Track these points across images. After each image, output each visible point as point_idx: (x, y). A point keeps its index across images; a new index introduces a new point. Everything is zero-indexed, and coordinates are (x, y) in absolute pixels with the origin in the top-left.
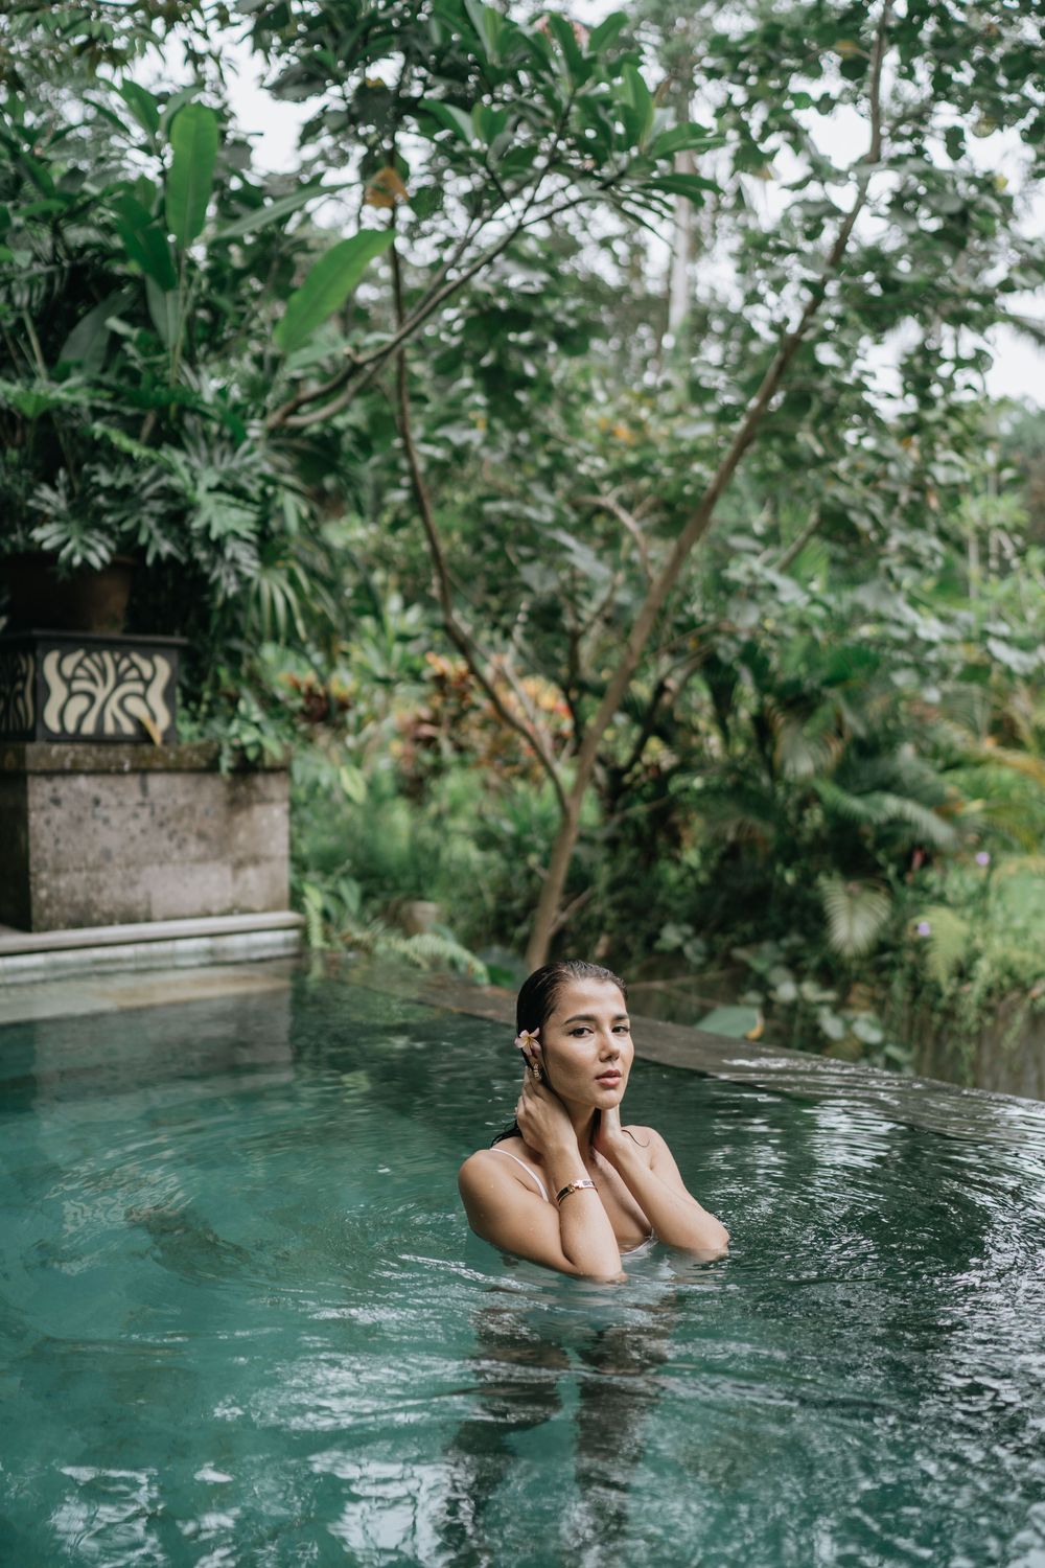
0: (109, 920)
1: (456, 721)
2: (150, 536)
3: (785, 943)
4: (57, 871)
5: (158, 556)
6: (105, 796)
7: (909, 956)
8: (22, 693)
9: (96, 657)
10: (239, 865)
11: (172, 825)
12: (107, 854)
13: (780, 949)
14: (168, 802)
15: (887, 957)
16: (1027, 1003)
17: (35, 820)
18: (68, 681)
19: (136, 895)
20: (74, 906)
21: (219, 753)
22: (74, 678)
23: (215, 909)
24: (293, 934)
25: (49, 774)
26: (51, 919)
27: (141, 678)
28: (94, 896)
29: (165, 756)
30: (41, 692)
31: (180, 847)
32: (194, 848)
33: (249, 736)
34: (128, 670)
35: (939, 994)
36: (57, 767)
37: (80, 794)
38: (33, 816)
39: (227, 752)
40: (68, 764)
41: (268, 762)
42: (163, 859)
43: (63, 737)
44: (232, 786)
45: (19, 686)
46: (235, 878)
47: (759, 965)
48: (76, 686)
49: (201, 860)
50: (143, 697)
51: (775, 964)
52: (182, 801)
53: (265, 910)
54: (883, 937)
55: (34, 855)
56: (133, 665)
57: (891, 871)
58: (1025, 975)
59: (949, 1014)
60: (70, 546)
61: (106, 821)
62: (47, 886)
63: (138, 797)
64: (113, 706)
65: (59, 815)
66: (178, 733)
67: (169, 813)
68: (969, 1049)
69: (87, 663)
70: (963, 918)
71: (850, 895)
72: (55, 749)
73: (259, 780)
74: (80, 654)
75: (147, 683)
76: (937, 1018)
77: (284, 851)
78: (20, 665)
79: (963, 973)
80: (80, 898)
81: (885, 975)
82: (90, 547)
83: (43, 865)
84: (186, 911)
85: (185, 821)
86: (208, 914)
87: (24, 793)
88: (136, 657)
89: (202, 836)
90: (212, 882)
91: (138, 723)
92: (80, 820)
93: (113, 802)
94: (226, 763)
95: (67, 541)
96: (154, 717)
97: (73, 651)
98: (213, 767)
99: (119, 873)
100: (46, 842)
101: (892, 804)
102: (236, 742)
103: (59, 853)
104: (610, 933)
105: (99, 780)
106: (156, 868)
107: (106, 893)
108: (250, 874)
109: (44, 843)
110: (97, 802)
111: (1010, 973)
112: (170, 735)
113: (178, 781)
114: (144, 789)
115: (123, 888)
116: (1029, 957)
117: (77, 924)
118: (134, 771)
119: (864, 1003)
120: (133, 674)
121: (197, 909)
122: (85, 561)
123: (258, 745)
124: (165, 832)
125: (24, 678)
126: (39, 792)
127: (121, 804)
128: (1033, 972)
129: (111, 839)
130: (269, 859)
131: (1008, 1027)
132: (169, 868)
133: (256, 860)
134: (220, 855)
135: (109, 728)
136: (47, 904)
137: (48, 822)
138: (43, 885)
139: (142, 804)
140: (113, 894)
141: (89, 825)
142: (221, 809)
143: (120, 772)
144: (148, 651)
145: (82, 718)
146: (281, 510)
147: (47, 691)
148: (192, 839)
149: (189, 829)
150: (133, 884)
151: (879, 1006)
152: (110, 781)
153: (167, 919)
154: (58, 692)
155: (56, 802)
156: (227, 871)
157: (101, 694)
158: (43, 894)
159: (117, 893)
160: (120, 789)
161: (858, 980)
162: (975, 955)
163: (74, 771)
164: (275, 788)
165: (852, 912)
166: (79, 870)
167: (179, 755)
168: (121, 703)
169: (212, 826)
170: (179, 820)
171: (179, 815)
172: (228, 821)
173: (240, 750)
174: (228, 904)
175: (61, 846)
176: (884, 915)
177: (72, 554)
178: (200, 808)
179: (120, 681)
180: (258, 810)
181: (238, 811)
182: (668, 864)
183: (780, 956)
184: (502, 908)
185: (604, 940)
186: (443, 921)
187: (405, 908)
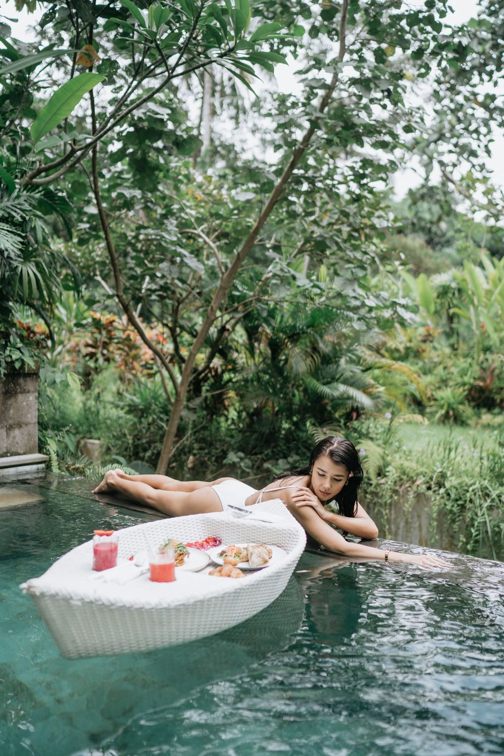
1: (105, 345)
3: (290, 460)
10: (10, 428)
13: (289, 463)
16: (414, 488)
24: (42, 466)
33: (16, 355)
35: (370, 484)
39: (4, 365)
41: (27, 370)
44: (6, 384)
46: (8, 435)
47: (276, 471)
53: (24, 454)
57: (342, 421)
58: (413, 474)
59: (375, 494)
68: (385, 512)
70: (379, 446)
73: (21, 381)
76: (369, 496)
77: (35, 420)
79: (381, 473)
94: (3, 370)
101: (342, 388)
102: (9, 360)
104: (194, 455)
108: (17, 432)
111: (404, 473)
116: (414, 465)
123: (21, 360)
128: (416, 472)
130: (26, 425)
131: (406, 500)
133: (19, 425)
146: (34, 229)
156: (3, 431)
162: (387, 465)
164: (30, 385)
172: (4, 403)
173: (11, 364)
174: (5, 450)
180: (20, 397)
181: (10, 398)
182: (222, 419)
183: (288, 466)
184: (137, 442)
185: (191, 458)
186: (104, 449)
187: (82, 442)
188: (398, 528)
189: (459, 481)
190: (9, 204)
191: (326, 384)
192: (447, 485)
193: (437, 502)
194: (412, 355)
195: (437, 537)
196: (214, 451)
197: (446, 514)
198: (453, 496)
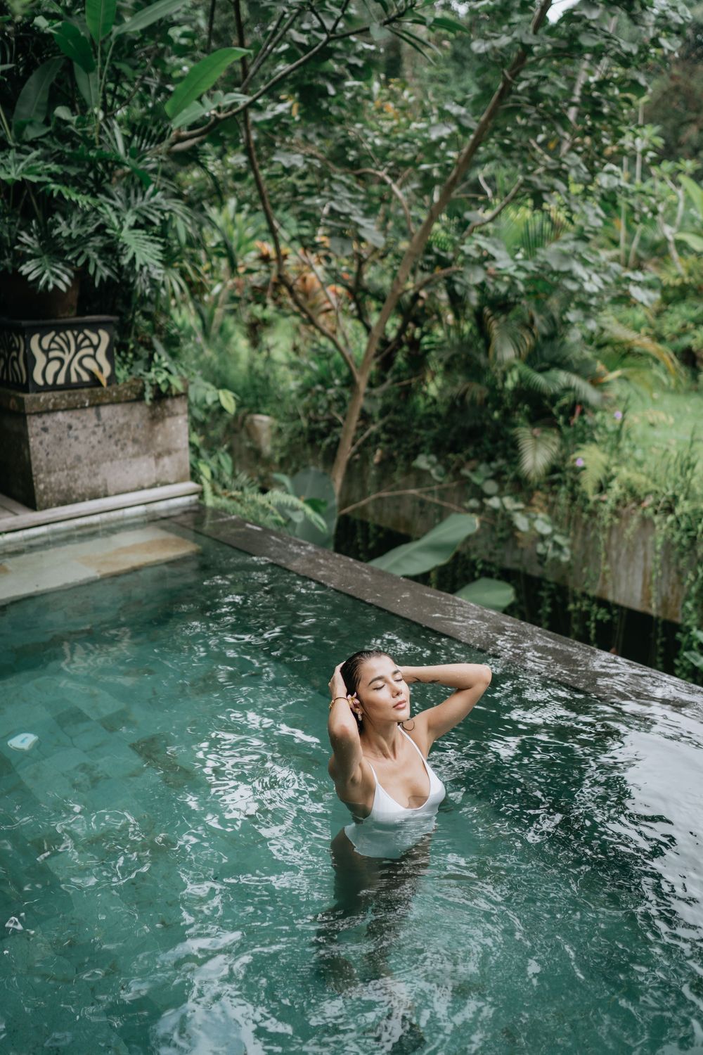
0: (82, 498)
1: (276, 287)
2: (96, 266)
3: (493, 465)
4: (49, 472)
5: (101, 278)
6: (74, 422)
7: (570, 475)
8: (16, 359)
9: (62, 335)
10: (159, 456)
11: (117, 436)
12: (78, 459)
13: (491, 469)
14: (114, 422)
15: (556, 476)
16: (640, 511)
17: (33, 442)
18: (46, 352)
19: (98, 481)
20: (60, 492)
21: (143, 390)
22: (50, 350)
23: (146, 485)
24: (195, 497)
25: (39, 414)
26: (47, 501)
27: (92, 345)
28: (72, 484)
29: (110, 394)
30: (30, 361)
31: (122, 449)
32: (131, 449)
33: (162, 377)
34: (83, 341)
35: (587, 501)
36: (44, 408)
37: (59, 423)
38: (32, 440)
39: (148, 389)
40: (51, 407)
41: (174, 392)
42: (112, 458)
43: (46, 388)
44: (152, 408)
45: (14, 354)
46: (157, 464)
47: (476, 480)
48: (52, 354)
49: (136, 456)
50: (94, 357)
51: (487, 479)
52: (122, 421)
53: (176, 482)
54: (554, 463)
55: (35, 464)
56: (86, 337)
57: (561, 419)
58: (640, 492)
59: (593, 514)
60: (45, 276)
61: (76, 438)
62: (43, 482)
63: (95, 421)
64: (75, 364)
65: (47, 438)
66: (117, 378)
67: (114, 429)
68: (603, 537)
69: (57, 339)
70: (604, 452)
71: (535, 437)
72: (43, 397)
73: (169, 403)
74: (53, 334)
75: (96, 348)
76: (585, 516)
77: (186, 445)
78: (13, 341)
79: (602, 488)
80: (64, 487)
81: (555, 487)
82: (58, 277)
83: (40, 470)
84: (128, 488)
85: (125, 433)
86: (143, 488)
87: (25, 425)
88: (87, 332)
89: (135, 441)
90: (144, 468)
91: (91, 374)
92: (60, 439)
93: (80, 426)
94: (148, 395)
95: (44, 273)
96: (101, 369)
97: (48, 332)
98: (140, 398)
99: (86, 469)
100: (42, 455)
101: (563, 377)
102: (154, 382)
103: (49, 461)
104: (382, 448)
105: (70, 413)
106: (109, 464)
107: (79, 482)
108: (166, 460)
109: (40, 456)
110: (70, 427)
111: (630, 490)
112: (112, 379)
113: (118, 408)
114: (98, 416)
115: (90, 477)
116: (643, 480)
117: (63, 503)
118: (91, 406)
119: (541, 504)
120: (87, 343)
121: (135, 486)
122: (56, 286)
123: (167, 381)
124: (113, 441)
125: (18, 350)
126: (34, 424)
127: (85, 427)
128: (645, 490)
129: (80, 449)
130: (177, 451)
131: (628, 526)
132: (116, 463)
133: (169, 452)
134: (147, 451)
135: (74, 379)
136: (45, 492)
137: (41, 443)
138: (41, 481)
139: (98, 426)
140: (84, 482)
141: (66, 442)
142: (146, 422)
143: (83, 408)
144: (94, 327)
145: (56, 375)
146: (175, 230)
147: (34, 361)
148: (130, 443)
149: (127, 438)
150: (96, 475)
151: (551, 508)
152: (77, 413)
153: (117, 494)
154: (41, 359)
155: (45, 430)
156: (152, 461)
157: (67, 358)
158: (42, 487)
159: (86, 481)
160: (84, 418)
161: (538, 488)
162: (611, 478)
163: (55, 410)
164: (180, 407)
165: (536, 448)
166: (62, 470)
167: (118, 392)
168: (80, 363)
169: (141, 434)
170: (121, 433)
171: (121, 430)
172: (151, 430)
173: (156, 387)
174: (154, 481)
175: (50, 457)
176: (555, 449)
177: (47, 282)
178: (133, 424)
179: (78, 348)
180: (168, 421)
181: (157, 423)
182: (420, 398)
183: (491, 474)
184: (314, 426)
185: (379, 452)
186: (274, 431)
187: (248, 418)
188: (619, 555)
189: (694, 505)
190: (144, 204)
191: (541, 371)
192: (678, 511)
193: (663, 533)
194: (691, 292)
195: (660, 573)
196: (404, 446)
197: (673, 547)
198: (683, 525)
